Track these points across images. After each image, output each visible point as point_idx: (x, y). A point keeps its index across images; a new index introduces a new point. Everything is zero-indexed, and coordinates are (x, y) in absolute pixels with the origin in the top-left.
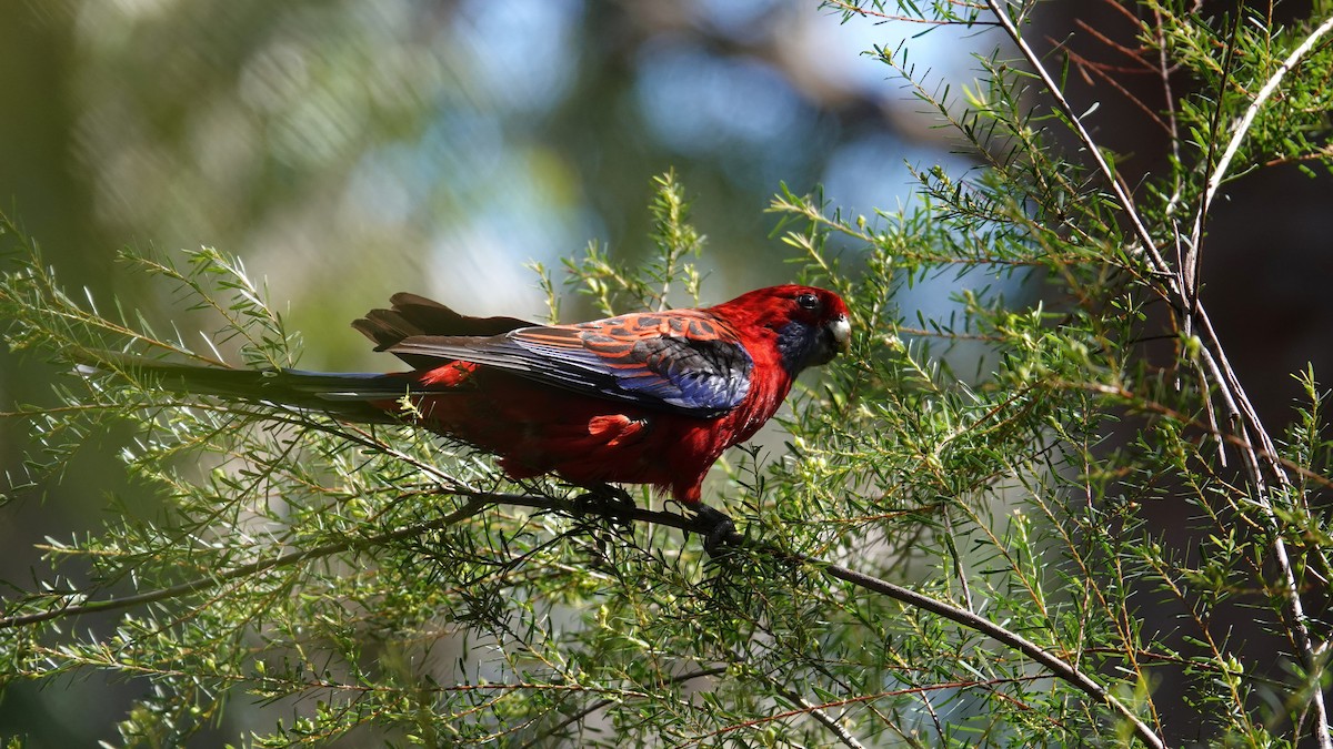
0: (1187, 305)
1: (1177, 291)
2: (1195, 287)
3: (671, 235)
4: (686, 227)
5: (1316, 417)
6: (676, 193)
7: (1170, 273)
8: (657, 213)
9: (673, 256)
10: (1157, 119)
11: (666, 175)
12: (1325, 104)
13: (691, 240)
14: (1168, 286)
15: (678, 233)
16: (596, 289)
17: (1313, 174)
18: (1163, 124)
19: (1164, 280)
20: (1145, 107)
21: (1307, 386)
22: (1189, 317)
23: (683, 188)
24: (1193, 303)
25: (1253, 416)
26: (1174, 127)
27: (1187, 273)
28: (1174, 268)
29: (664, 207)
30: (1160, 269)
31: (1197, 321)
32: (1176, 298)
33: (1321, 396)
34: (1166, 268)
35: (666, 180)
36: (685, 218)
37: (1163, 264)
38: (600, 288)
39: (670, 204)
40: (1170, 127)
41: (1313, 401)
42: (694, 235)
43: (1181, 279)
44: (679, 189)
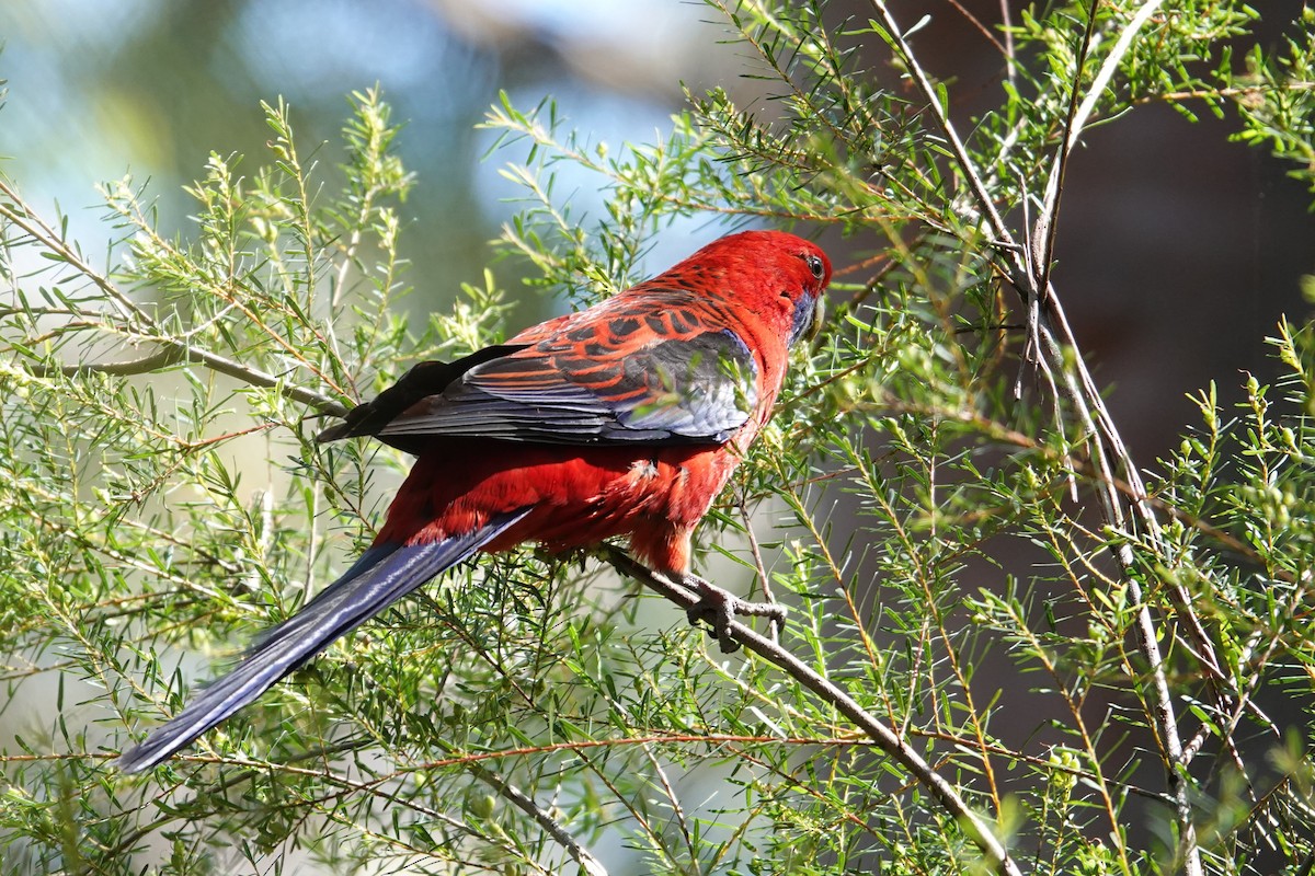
0: (1035, 287)
1: (1022, 268)
2: (1046, 265)
3: (369, 169)
4: (389, 160)
5: (1213, 453)
6: (379, 115)
7: (1013, 244)
8: (353, 139)
9: (368, 197)
10: (989, 35)
11: (370, 91)
12: (1217, 30)
13: (395, 178)
14: (1011, 261)
15: (377, 167)
16: (264, 233)
17: (1193, 118)
18: (996, 42)
19: (1005, 253)
20: (973, 19)
21: (1205, 411)
22: (1036, 303)
23: (389, 109)
24: (1042, 285)
25: (1115, 437)
26: (1010, 45)
27: (1036, 246)
28: (1019, 238)
29: (364, 133)
30: (1002, 239)
31: (1047, 308)
32: (1020, 278)
33: (1222, 425)
34: (1009, 238)
35: (368, 97)
36: (388, 150)
37: (1005, 233)
38: (269, 233)
39: (371, 129)
40: (1005, 46)
41: (1212, 432)
42: (399, 171)
43: (1028, 255)
44: (385, 109)
